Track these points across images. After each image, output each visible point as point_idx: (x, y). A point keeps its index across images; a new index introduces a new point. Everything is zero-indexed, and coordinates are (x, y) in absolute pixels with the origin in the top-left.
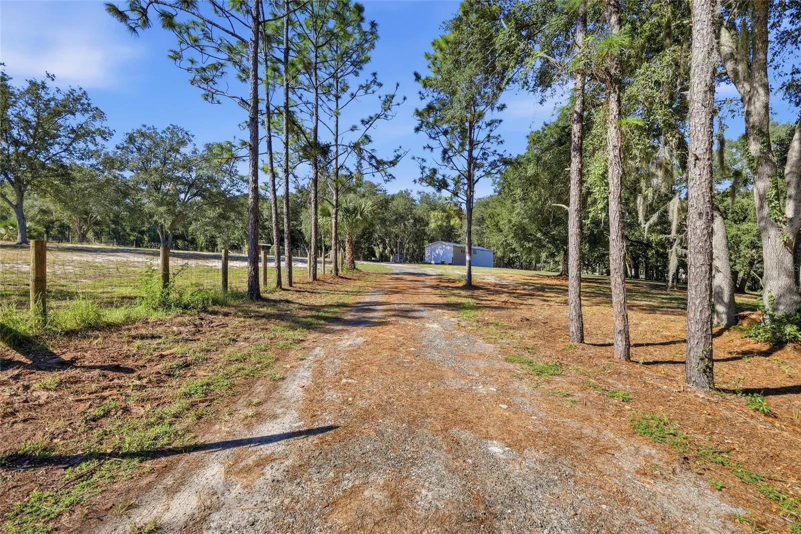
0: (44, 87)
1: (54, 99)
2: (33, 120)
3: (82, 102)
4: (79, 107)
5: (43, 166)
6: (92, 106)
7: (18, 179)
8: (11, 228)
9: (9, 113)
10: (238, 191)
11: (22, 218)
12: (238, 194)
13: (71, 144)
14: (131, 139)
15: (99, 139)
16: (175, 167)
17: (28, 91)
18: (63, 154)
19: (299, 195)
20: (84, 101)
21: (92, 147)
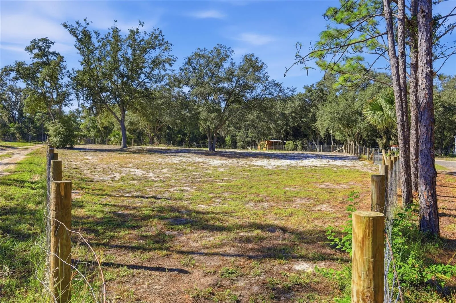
0: (138, 32)
1: (143, 40)
2: (131, 58)
3: (159, 38)
4: (157, 42)
5: (135, 89)
6: (165, 41)
7: (122, 101)
8: (117, 136)
9: (119, 56)
10: (270, 94)
11: (124, 129)
12: (269, 97)
13: (151, 72)
14: (189, 61)
15: (167, 66)
16: (220, 80)
17: (129, 38)
18: (146, 80)
19: (309, 94)
20: (160, 38)
21: (163, 73)
